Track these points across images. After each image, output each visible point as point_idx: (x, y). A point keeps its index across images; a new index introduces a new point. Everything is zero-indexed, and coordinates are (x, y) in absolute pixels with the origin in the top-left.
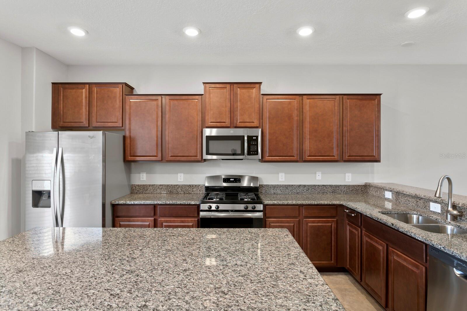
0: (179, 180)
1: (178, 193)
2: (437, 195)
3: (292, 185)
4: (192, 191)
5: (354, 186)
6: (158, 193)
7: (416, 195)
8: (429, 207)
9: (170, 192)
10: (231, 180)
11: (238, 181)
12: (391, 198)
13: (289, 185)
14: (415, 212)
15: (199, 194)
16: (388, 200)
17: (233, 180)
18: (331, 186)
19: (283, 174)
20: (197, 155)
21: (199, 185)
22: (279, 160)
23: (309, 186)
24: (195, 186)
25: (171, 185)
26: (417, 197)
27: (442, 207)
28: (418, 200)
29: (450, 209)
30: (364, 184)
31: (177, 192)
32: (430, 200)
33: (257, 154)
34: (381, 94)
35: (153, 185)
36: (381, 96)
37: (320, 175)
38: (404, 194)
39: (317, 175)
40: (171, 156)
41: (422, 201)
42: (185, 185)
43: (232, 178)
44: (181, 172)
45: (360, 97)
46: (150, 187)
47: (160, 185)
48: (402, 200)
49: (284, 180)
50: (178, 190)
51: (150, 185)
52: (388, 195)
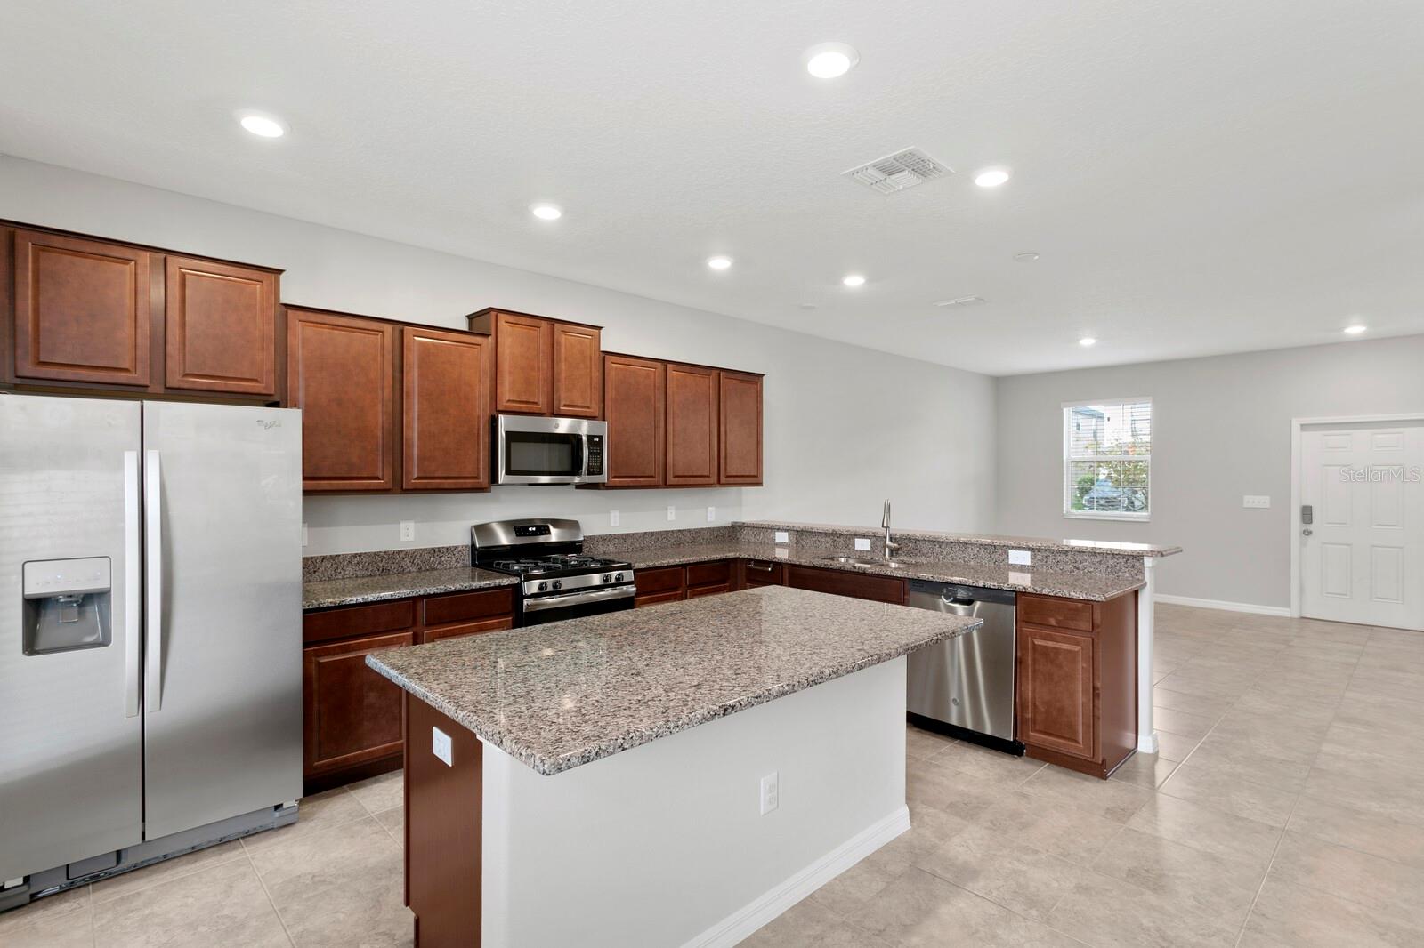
0: (403, 538)
1: (403, 572)
2: (885, 525)
3: (633, 534)
4: (439, 563)
5: (719, 529)
6: (350, 578)
7: (833, 530)
8: (854, 545)
9: (383, 570)
10: (530, 529)
11: (545, 530)
12: (787, 541)
13: (629, 534)
14: (841, 555)
15: (455, 568)
16: (782, 545)
17: (534, 529)
18: (689, 531)
19: (617, 513)
20: (479, 474)
21: (455, 548)
22: (631, 484)
23: (658, 533)
24: (445, 550)
25: (385, 552)
26: (835, 534)
27: (872, 543)
28: (836, 538)
29: (888, 542)
30: (730, 525)
31: (400, 569)
32: (856, 536)
33: (600, 473)
34: (763, 375)
35: (333, 558)
36: (764, 377)
37: (673, 511)
38: (813, 532)
39: (669, 511)
40: (416, 479)
41: (841, 539)
42: (421, 550)
43: (533, 527)
44: (408, 519)
45: (740, 377)
46: (325, 563)
47: (355, 556)
48: (808, 541)
49: (618, 524)
50: (403, 564)
51: (323, 559)
52: (782, 537)
